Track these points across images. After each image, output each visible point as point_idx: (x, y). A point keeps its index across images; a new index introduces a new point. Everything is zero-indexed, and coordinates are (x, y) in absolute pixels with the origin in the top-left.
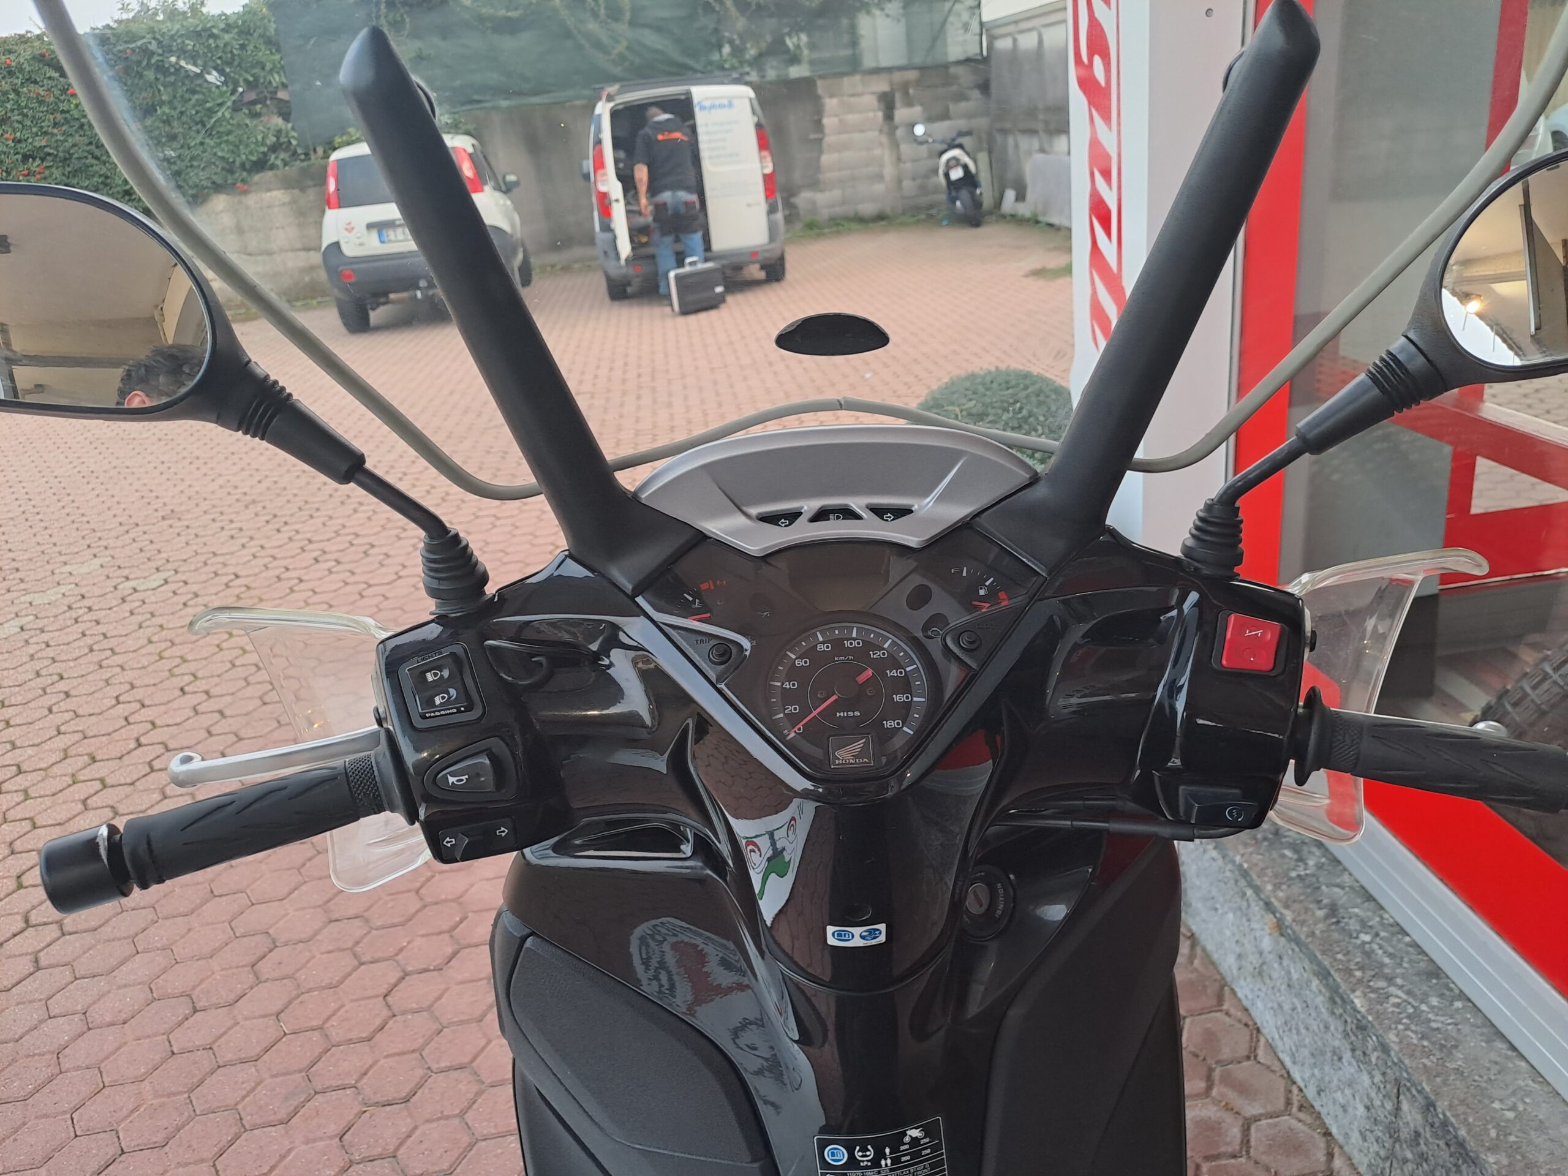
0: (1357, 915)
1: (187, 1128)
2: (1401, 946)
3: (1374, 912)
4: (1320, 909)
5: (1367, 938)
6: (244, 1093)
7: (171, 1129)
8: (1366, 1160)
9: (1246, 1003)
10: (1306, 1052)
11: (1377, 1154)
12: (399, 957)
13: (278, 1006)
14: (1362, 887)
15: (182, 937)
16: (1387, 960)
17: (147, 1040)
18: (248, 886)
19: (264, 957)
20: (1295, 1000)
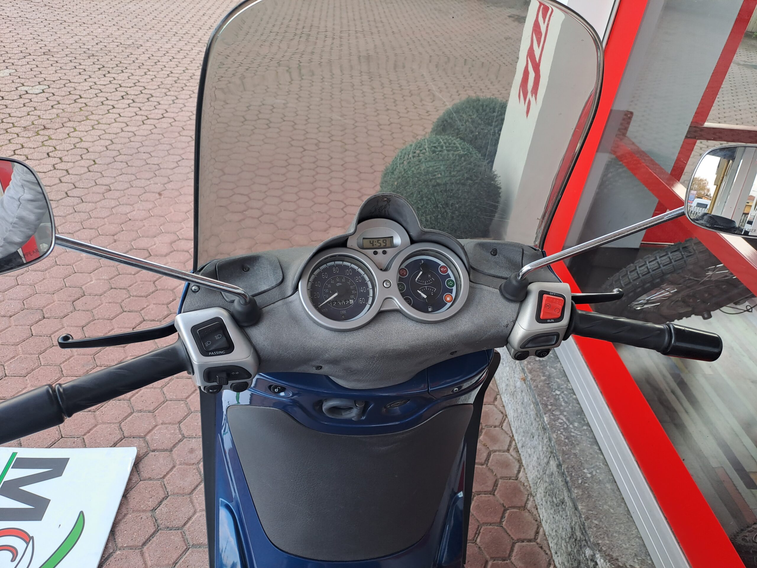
0: (557, 382)
1: (36, 370)
2: (571, 399)
3: (565, 382)
4: (544, 376)
5: (558, 393)
6: (64, 360)
7: (29, 370)
8: (532, 477)
9: (504, 404)
10: (522, 430)
11: (537, 476)
12: (142, 312)
13: (83, 323)
14: (564, 371)
15: (40, 281)
16: (563, 404)
17: (20, 327)
18: (74, 263)
19: (79, 299)
20: (523, 410)
